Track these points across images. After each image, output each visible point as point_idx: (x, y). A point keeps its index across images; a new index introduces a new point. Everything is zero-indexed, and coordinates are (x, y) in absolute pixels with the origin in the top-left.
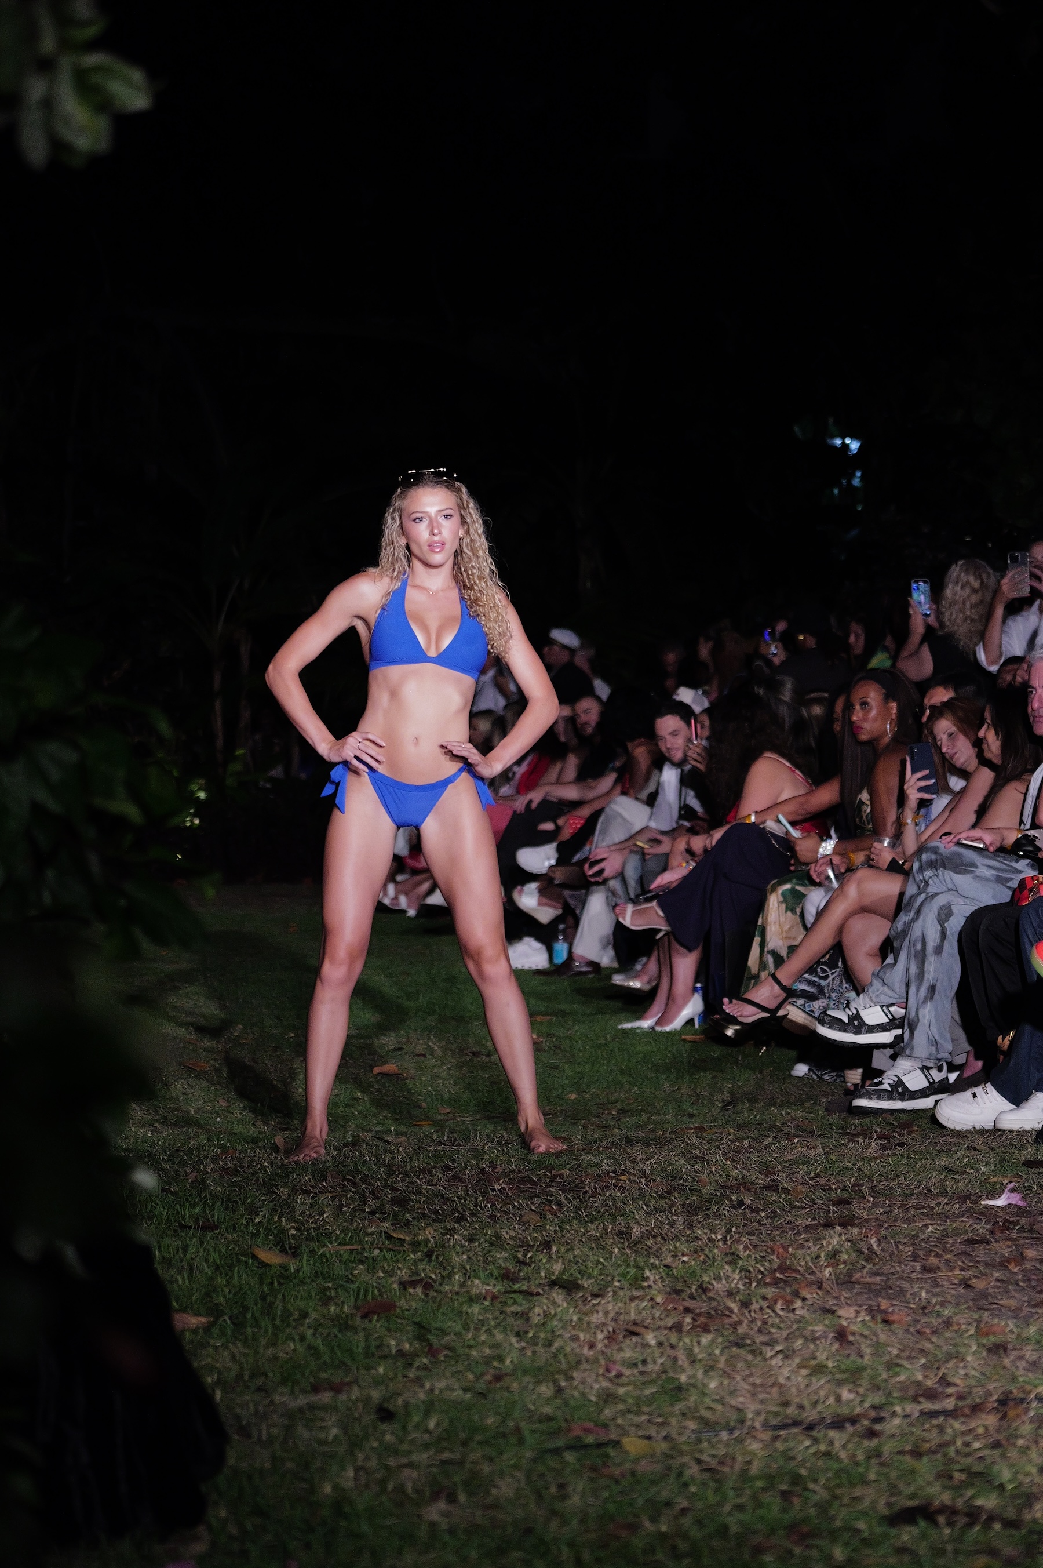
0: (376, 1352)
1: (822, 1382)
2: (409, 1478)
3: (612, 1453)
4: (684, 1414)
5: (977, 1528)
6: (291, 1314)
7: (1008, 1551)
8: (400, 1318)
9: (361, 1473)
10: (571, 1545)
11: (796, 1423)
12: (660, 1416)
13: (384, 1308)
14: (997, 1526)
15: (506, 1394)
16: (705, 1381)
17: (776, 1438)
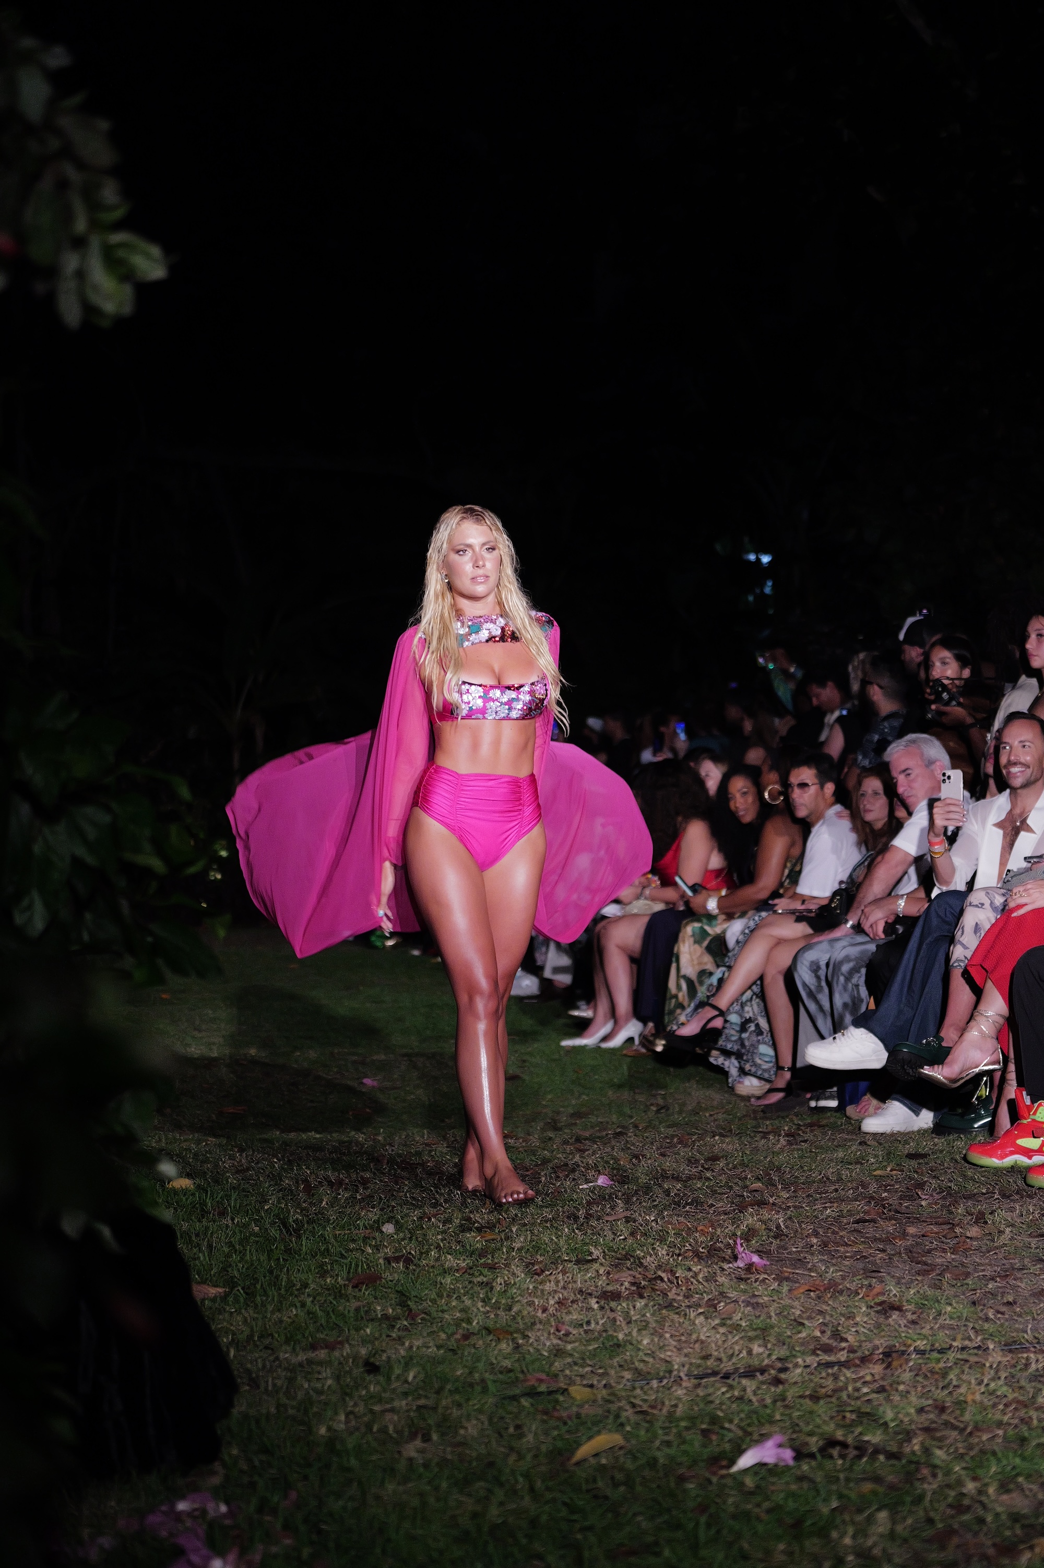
0: (364, 1316)
1: (737, 1338)
2: (391, 1422)
3: (561, 1398)
4: (621, 1366)
5: (865, 1459)
6: (294, 1285)
7: (890, 1478)
8: (386, 1288)
9: (351, 1417)
10: (526, 1476)
11: (715, 1373)
12: (600, 1368)
13: (372, 1279)
14: (882, 1458)
15: (473, 1351)
16: (639, 1339)
17: (698, 1386)
